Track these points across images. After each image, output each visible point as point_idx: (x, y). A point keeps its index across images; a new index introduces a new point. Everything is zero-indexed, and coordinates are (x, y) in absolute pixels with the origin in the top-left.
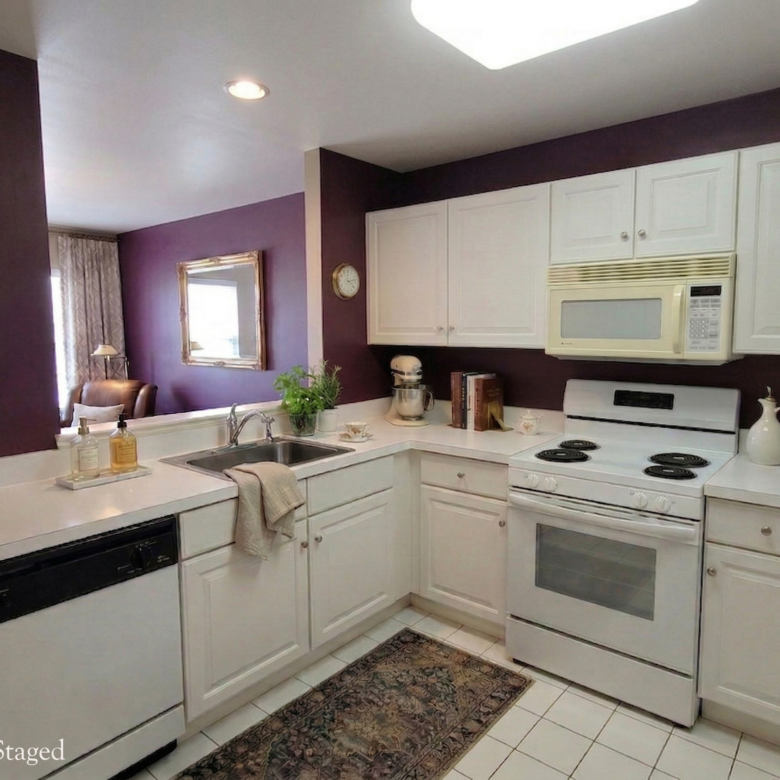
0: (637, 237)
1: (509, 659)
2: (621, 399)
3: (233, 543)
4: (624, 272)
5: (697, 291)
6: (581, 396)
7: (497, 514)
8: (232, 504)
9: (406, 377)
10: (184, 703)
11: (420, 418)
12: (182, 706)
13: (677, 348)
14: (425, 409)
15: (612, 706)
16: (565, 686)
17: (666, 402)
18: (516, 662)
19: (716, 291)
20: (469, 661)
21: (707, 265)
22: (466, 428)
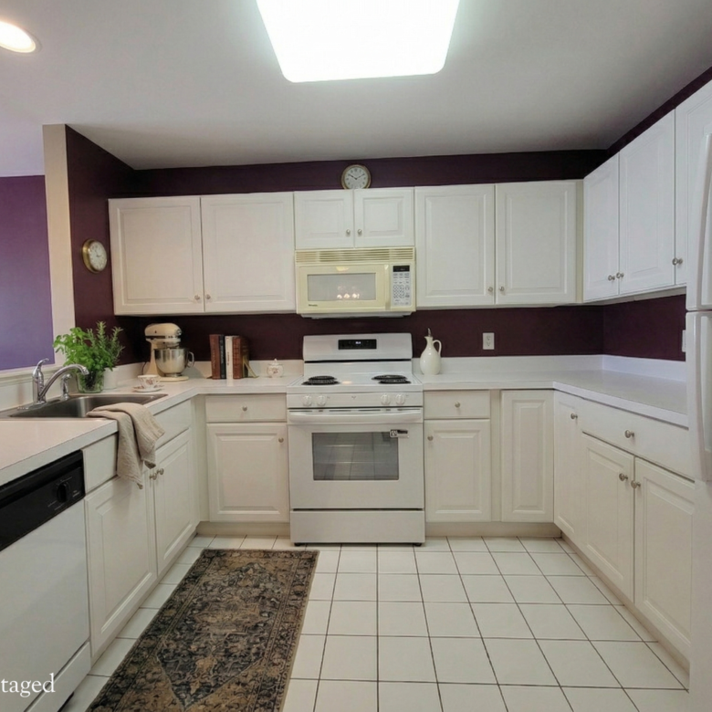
0: (357, 233)
1: (291, 545)
2: (343, 345)
3: (115, 476)
4: (349, 256)
5: (397, 269)
6: (315, 346)
7: (275, 434)
8: (113, 439)
9: (167, 340)
10: (89, 640)
11: (180, 374)
12: (88, 643)
13: (388, 305)
14: (186, 366)
15: (374, 549)
16: (339, 548)
17: (371, 344)
18: (297, 545)
19: (406, 268)
20: (267, 554)
21: (403, 252)
22: (225, 378)
